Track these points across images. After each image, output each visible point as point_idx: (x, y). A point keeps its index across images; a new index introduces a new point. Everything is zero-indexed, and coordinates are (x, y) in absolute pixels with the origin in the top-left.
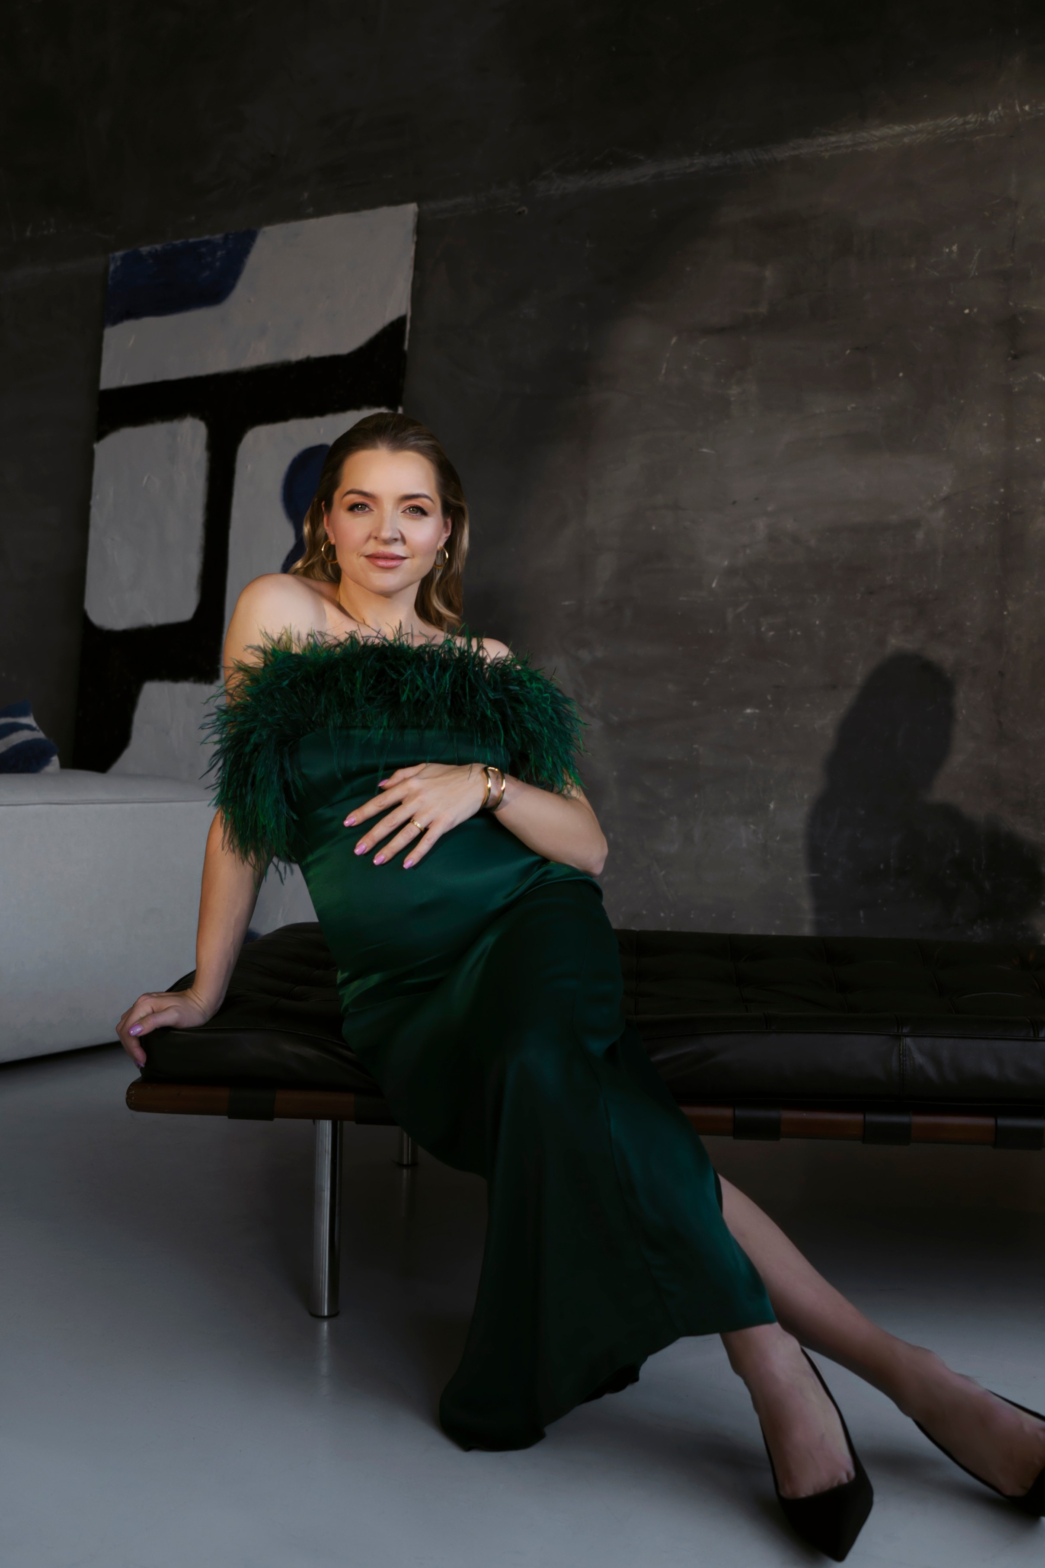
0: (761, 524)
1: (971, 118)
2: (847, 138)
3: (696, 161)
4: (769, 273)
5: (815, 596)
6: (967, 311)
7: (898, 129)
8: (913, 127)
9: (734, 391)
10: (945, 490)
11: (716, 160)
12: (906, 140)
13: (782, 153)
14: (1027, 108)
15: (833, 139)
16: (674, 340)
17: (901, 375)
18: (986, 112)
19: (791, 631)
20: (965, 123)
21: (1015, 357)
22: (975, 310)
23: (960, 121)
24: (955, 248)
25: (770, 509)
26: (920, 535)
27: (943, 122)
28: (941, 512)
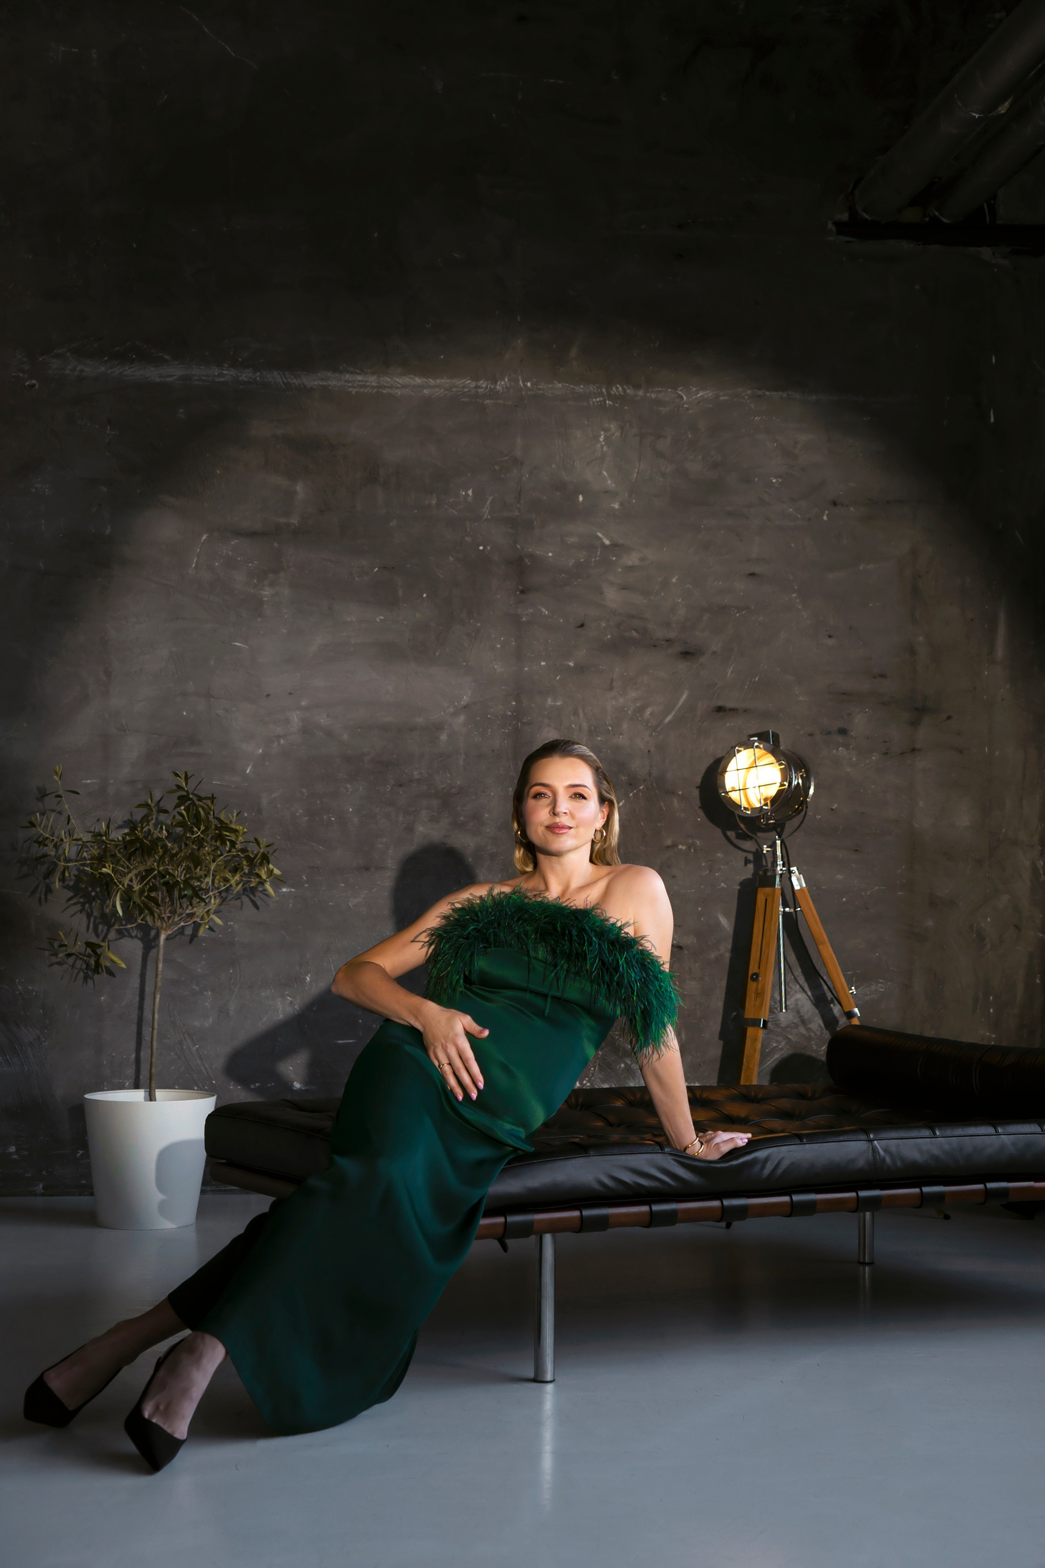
0: (295, 718)
1: (483, 383)
2: (372, 380)
3: (225, 372)
4: (299, 488)
5: (348, 786)
6: (481, 548)
7: (418, 380)
8: (432, 382)
9: (267, 592)
10: (466, 699)
11: (246, 375)
12: (426, 391)
13: (312, 381)
14: (529, 384)
15: (359, 378)
16: (204, 537)
17: (425, 595)
18: (495, 382)
19: (325, 817)
20: (477, 387)
21: (522, 592)
22: (489, 548)
23: (473, 384)
24: (470, 492)
25: (303, 704)
26: (444, 737)
27: (459, 382)
28: (462, 718)
